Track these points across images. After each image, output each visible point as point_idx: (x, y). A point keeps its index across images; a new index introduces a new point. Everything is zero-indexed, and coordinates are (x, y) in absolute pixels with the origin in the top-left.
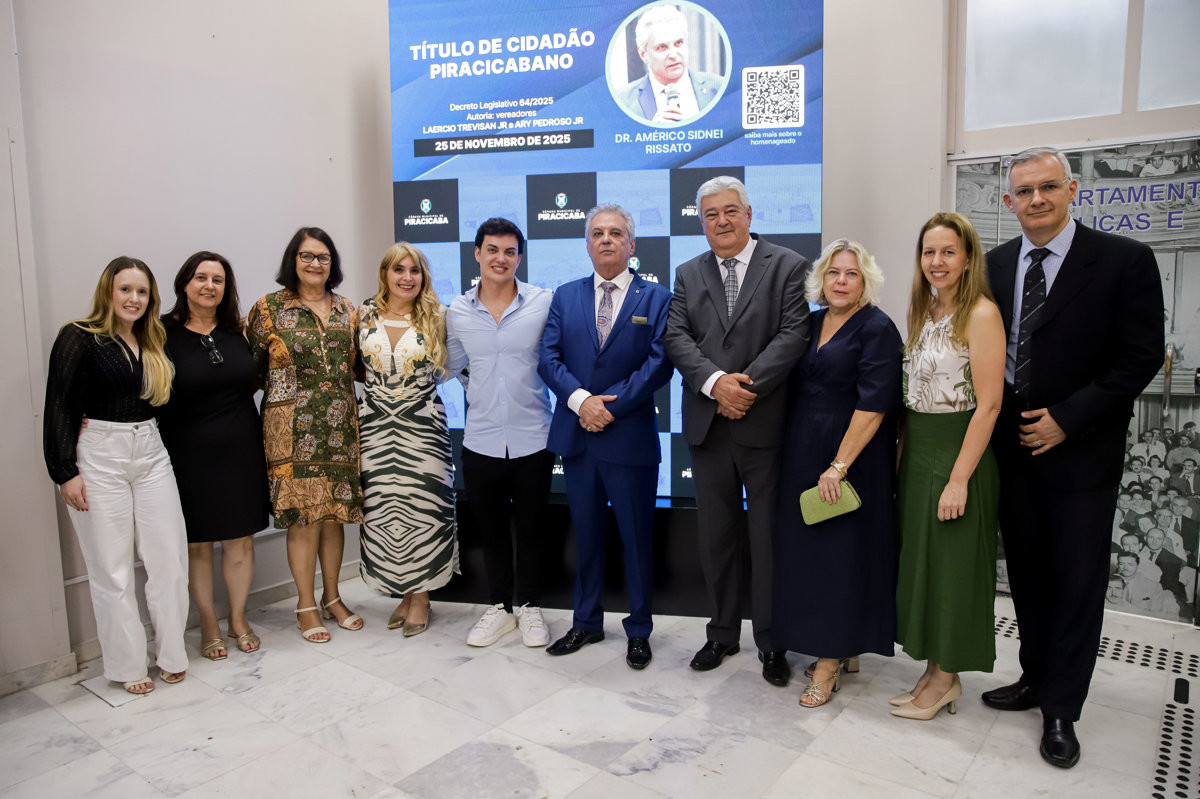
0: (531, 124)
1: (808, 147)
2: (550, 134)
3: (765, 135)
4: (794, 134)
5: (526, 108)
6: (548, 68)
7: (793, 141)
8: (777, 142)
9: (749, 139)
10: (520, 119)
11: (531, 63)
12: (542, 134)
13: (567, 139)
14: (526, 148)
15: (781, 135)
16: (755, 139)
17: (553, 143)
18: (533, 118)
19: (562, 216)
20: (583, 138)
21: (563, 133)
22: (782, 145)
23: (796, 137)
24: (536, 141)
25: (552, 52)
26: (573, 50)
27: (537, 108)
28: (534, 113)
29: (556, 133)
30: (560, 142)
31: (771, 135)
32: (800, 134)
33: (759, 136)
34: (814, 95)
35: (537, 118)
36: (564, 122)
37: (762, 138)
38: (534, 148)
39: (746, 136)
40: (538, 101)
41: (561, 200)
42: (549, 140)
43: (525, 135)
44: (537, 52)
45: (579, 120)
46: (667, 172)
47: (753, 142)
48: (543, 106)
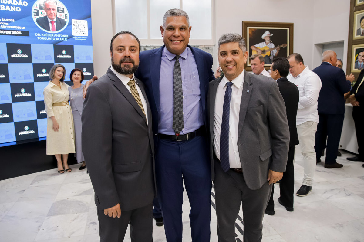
0: (7, 27)
1: (89, 41)
2: (14, 31)
3: (78, 37)
4: (85, 38)
5: (4, 22)
6: (12, 10)
7: (85, 40)
8: (82, 40)
9: (74, 38)
10: (2, 25)
11: (5, 8)
12: (11, 31)
13: (20, 33)
14: (5, 34)
15: (82, 38)
16: (76, 38)
17: (15, 34)
18: (7, 25)
19: (20, 56)
20: (25, 33)
21: (19, 31)
22: (83, 40)
23: (86, 39)
24: (9, 32)
25: (13, 6)
26: (20, 6)
27: (9, 22)
28: (8, 24)
29: (16, 31)
30: (18, 34)
31: (80, 38)
32: (87, 38)
33: (77, 37)
34: (90, 29)
35: (9, 25)
36: (19, 28)
37: (78, 38)
38: (8, 34)
39: (74, 37)
40: (9, 20)
41: (19, 51)
42: (13, 33)
43: (5, 30)
44: (7, 4)
45: (24, 28)
46: (52, 46)
47: (75, 39)
48: (11, 22)
